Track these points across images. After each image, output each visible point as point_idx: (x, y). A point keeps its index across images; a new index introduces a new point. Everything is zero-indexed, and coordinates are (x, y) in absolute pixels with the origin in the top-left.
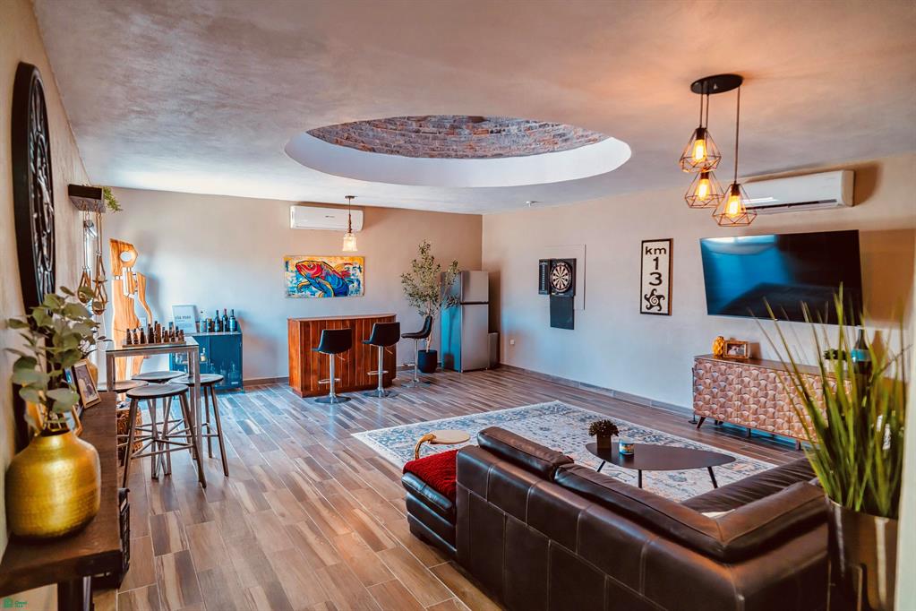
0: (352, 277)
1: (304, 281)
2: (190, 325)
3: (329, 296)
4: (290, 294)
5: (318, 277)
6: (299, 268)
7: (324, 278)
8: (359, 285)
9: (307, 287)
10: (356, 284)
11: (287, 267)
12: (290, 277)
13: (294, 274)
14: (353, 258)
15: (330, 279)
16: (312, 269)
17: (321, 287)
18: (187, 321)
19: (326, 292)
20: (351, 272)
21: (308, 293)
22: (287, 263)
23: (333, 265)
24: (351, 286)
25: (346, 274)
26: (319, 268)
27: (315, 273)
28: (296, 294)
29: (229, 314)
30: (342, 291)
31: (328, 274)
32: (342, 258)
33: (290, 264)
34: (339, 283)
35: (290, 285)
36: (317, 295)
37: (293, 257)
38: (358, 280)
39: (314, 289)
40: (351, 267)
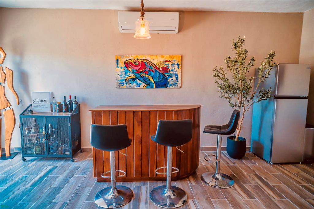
0: (171, 72)
1: (131, 75)
2: (46, 107)
3: (151, 87)
4: (120, 85)
5: (142, 72)
6: (127, 65)
7: (147, 73)
8: (177, 79)
9: (133, 80)
10: (174, 78)
11: (117, 63)
12: (119, 72)
13: (123, 70)
14: (172, 57)
15: (152, 74)
16: (138, 65)
17: (145, 80)
18: (43, 103)
19: (149, 85)
20: (171, 68)
21: (134, 85)
22: (117, 61)
23: (155, 62)
24: (170, 80)
25: (166, 70)
26: (143, 65)
27: (140, 69)
28: (125, 85)
29: (73, 100)
30: (162, 84)
31: (150, 70)
32: (162, 56)
33: (119, 61)
34: (160, 76)
35: (120, 78)
36: (142, 86)
37: (121, 56)
38: (176, 75)
39: (139, 81)
40: (170, 64)
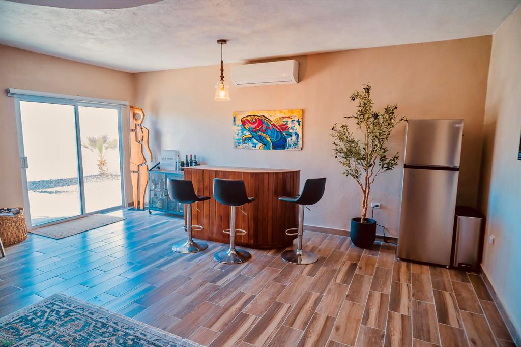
0: (290, 131)
1: (247, 134)
2: (171, 165)
3: (268, 148)
4: (237, 145)
5: (259, 130)
6: (244, 122)
7: (264, 132)
8: (297, 138)
9: (250, 139)
10: (294, 138)
11: (235, 121)
12: (236, 130)
13: (240, 128)
14: (291, 111)
15: (269, 133)
16: (254, 123)
17: (261, 140)
18: (169, 161)
19: (266, 145)
20: (290, 125)
21: (250, 145)
22: (234, 118)
23: (272, 119)
24: (289, 139)
25: (284, 127)
26: (260, 121)
27: (257, 127)
28: (241, 145)
29: (193, 159)
30: (280, 144)
31: (267, 128)
32: (281, 112)
33: (236, 119)
34: (277, 136)
35: (237, 138)
36: (258, 146)
37: (239, 113)
38: (296, 134)
39: (255, 141)
40: (290, 120)
